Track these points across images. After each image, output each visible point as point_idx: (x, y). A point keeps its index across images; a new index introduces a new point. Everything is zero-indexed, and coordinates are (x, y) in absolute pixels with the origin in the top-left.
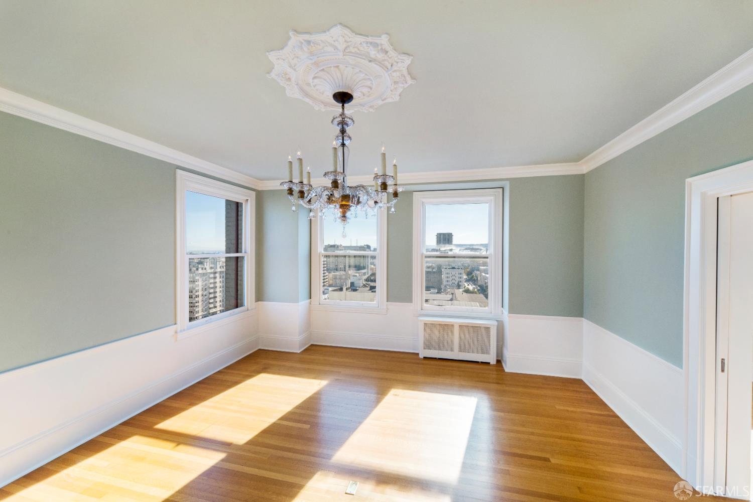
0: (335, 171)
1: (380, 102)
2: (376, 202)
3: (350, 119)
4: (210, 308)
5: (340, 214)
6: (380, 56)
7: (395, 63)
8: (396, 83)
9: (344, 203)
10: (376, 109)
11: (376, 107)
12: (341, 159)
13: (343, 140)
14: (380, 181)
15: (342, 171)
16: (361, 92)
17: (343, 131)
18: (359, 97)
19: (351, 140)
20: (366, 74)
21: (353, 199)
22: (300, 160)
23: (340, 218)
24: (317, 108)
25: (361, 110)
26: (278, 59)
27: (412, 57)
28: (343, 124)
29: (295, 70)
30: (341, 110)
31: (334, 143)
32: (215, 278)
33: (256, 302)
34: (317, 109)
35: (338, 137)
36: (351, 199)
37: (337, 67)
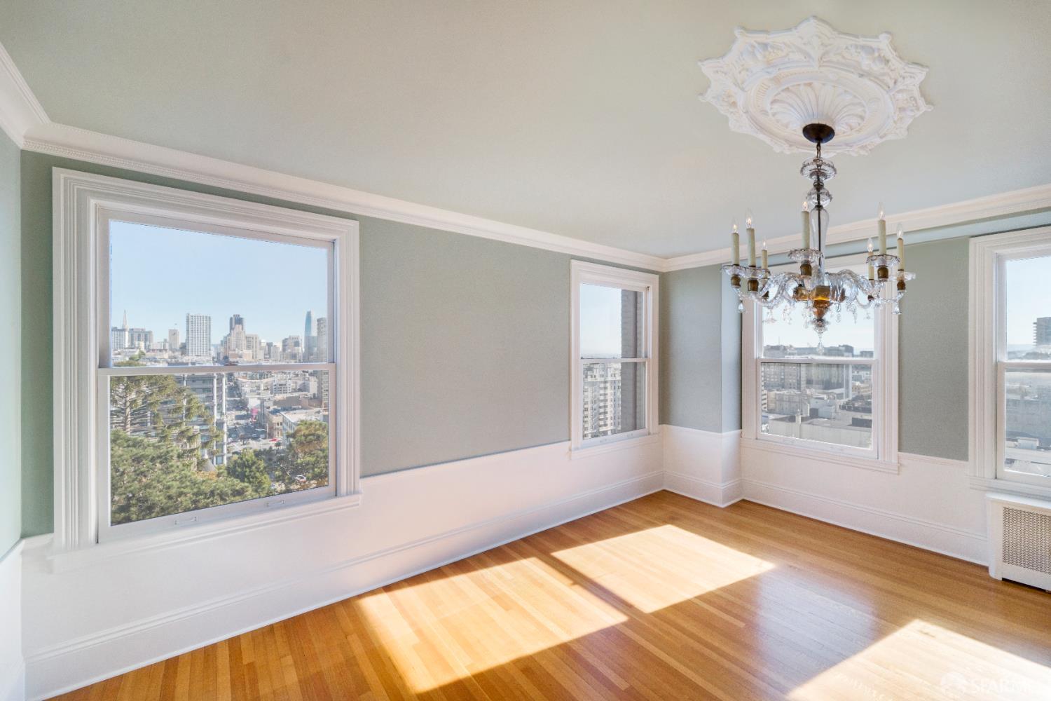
0: (806, 249)
1: (878, 141)
2: (870, 298)
3: (829, 166)
4: (600, 426)
5: (814, 316)
6: (877, 68)
7: (900, 79)
8: (902, 109)
9: (820, 298)
10: (870, 150)
11: (870, 148)
12: (815, 229)
13: (818, 199)
14: (877, 264)
15: (817, 249)
16: (847, 124)
17: (819, 186)
18: (844, 133)
19: (831, 199)
20: (855, 97)
21: (834, 293)
22: (751, 231)
23: (813, 322)
24: (777, 149)
25: (847, 152)
26: (717, 72)
27: (927, 70)
28: (818, 173)
29: (743, 89)
30: (815, 153)
31: (805, 204)
32: (605, 388)
33: (659, 424)
34: (778, 151)
35: (810, 194)
36: (831, 293)
37: (810, 85)
